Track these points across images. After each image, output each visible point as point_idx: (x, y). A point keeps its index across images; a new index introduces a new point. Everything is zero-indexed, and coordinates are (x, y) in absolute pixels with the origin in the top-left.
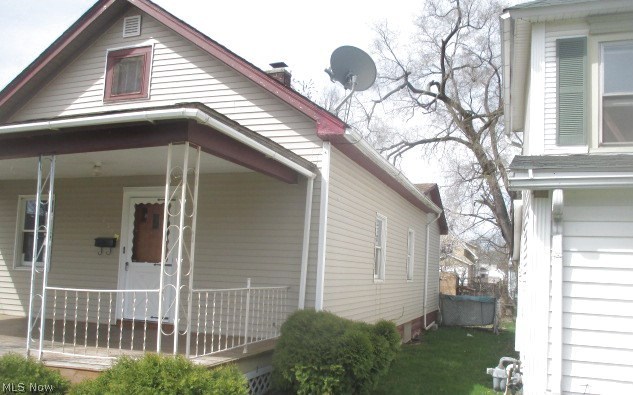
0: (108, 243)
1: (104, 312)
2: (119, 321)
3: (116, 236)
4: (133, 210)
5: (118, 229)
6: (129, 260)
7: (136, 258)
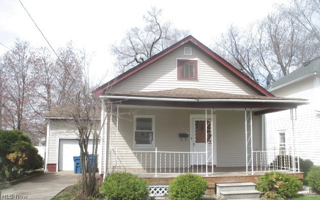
0: (184, 136)
1: (186, 163)
2: (192, 166)
3: (188, 133)
4: (195, 123)
5: (189, 131)
6: (195, 142)
7: (197, 141)
